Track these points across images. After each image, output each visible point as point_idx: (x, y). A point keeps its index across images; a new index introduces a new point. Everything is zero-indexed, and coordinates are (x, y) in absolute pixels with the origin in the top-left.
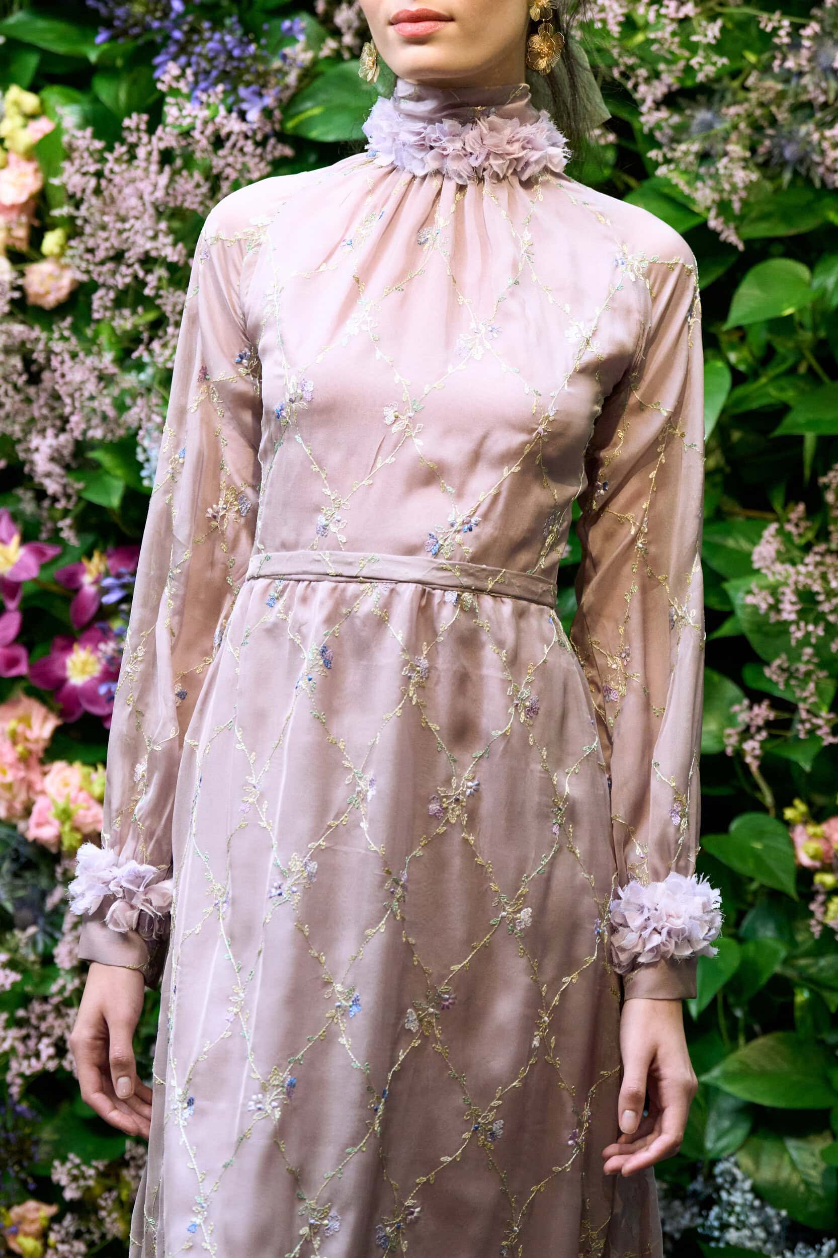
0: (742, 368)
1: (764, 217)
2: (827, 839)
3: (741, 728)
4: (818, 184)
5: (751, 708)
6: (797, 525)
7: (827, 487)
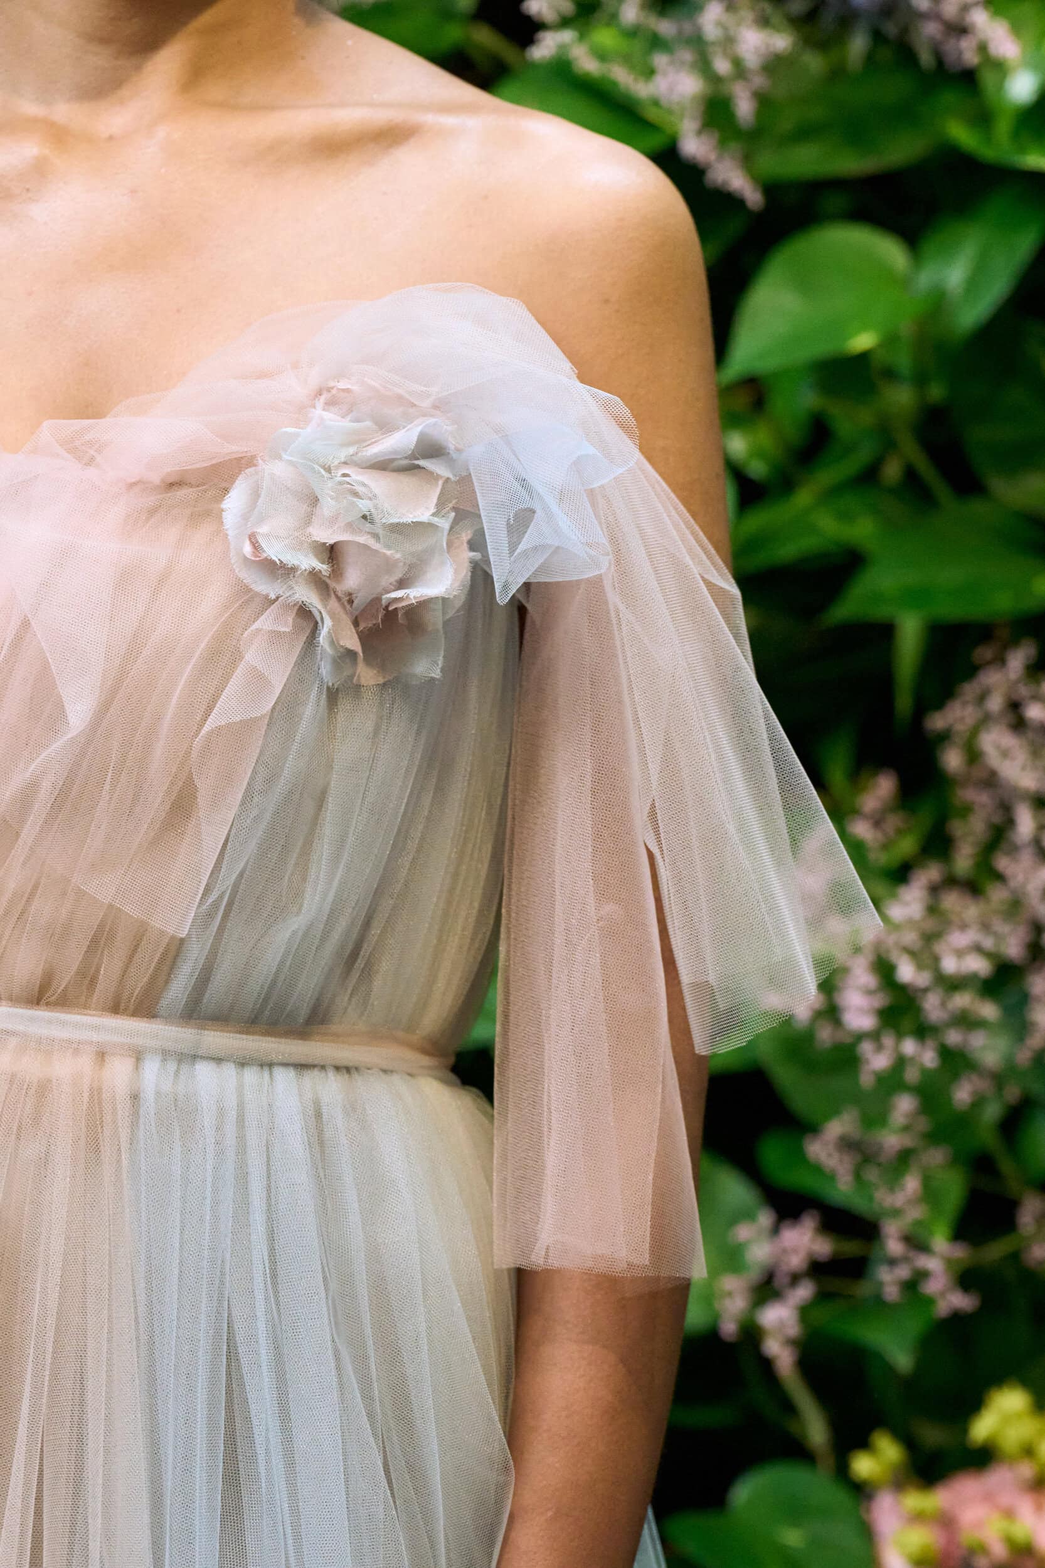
0: (758, 469)
1: (804, 133)
2: (946, 1522)
3: (754, 1275)
4: (926, 58)
5: (775, 1230)
6: (877, 823)
7: (944, 737)
